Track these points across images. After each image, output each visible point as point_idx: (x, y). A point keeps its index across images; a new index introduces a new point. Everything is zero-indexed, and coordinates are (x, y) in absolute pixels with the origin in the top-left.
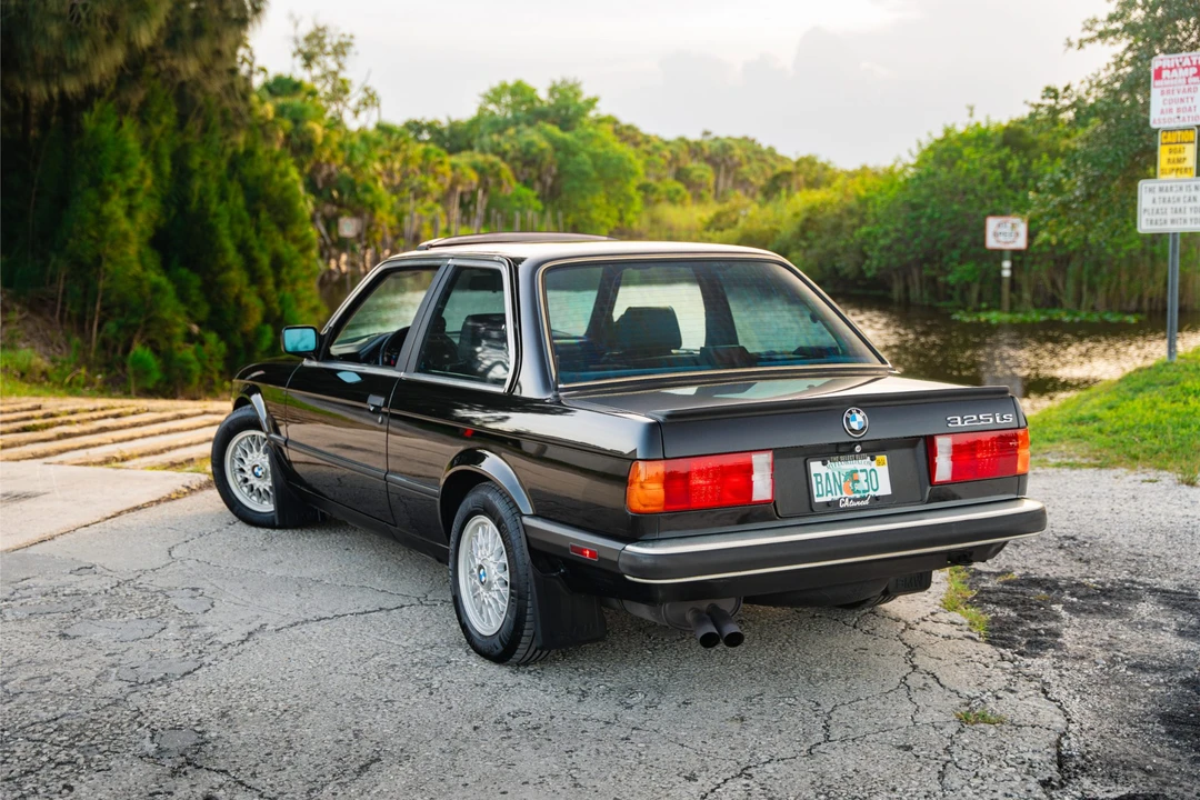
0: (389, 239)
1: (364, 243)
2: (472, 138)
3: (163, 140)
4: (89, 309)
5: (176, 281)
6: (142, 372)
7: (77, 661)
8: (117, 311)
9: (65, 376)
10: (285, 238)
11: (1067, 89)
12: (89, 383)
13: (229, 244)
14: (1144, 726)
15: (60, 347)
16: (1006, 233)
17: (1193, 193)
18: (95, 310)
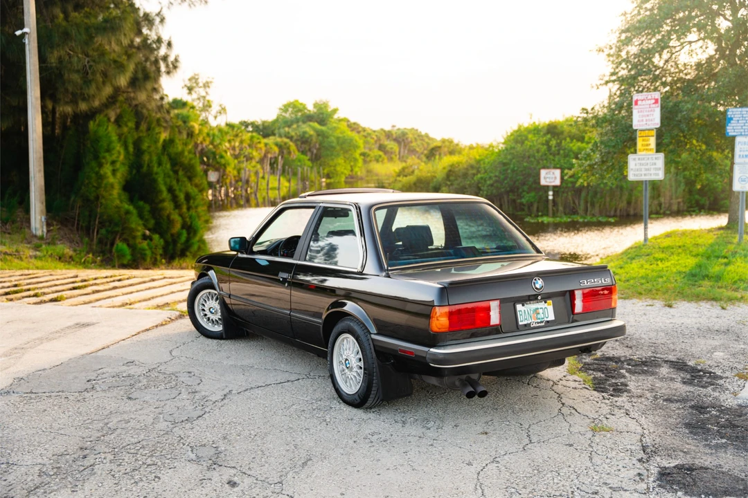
0: (233, 182)
1: (221, 184)
2: (275, 130)
3: (129, 135)
4: (92, 223)
5: (137, 207)
6: (121, 255)
7: (140, 412)
8: (107, 224)
9: (81, 259)
10: (191, 185)
11: (593, 109)
12: (94, 262)
13: (164, 188)
14: (678, 430)
15: (77, 243)
16: (550, 177)
17: (654, 161)
18: (95, 224)
